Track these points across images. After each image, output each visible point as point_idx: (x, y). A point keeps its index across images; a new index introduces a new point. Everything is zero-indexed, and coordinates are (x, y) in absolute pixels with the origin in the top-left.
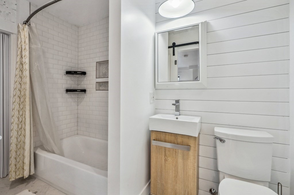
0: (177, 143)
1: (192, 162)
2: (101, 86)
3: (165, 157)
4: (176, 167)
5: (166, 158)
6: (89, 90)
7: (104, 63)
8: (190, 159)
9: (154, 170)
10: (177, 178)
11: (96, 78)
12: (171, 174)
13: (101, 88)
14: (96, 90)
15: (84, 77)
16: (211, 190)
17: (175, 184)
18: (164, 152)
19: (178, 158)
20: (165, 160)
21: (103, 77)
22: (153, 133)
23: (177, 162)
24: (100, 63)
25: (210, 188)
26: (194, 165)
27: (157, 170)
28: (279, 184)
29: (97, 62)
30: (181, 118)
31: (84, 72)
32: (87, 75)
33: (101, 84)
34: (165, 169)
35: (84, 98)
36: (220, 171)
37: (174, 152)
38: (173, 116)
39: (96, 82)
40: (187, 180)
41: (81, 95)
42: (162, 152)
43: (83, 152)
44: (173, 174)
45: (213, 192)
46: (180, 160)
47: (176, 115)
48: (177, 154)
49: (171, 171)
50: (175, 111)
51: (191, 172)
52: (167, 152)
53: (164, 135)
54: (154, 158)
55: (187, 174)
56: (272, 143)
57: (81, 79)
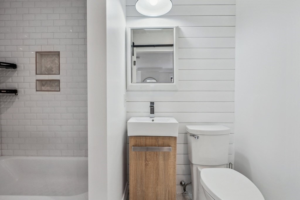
0: (158, 146)
1: (172, 161)
2: (43, 85)
3: (145, 162)
4: (157, 169)
5: (147, 162)
6: (23, 90)
7: (49, 55)
8: (171, 159)
9: (133, 179)
10: (158, 180)
11: (36, 74)
12: (152, 178)
13: (43, 88)
14: (37, 91)
15: (12, 71)
16: (181, 183)
17: (156, 186)
18: (144, 157)
19: (159, 160)
20: (145, 165)
21: (47, 73)
22: (132, 138)
23: (158, 164)
24: (41, 54)
25: (180, 181)
26: (174, 164)
27: (137, 177)
28: (231, 164)
29: (36, 52)
30: (157, 120)
31: (13, 64)
32: (18, 69)
33: (44, 83)
34: (146, 175)
35: (13, 102)
36: (193, 164)
37: (155, 155)
38: (149, 118)
39: (37, 80)
40: (168, 179)
41: (6, 97)
42: (142, 158)
43: (17, 180)
44: (154, 177)
45: (183, 183)
46: (161, 162)
47: (151, 117)
48: (158, 156)
49: (152, 175)
50: (150, 113)
51: (172, 171)
52: (148, 156)
53: (145, 140)
54: (133, 166)
55: (168, 174)
56: (229, 134)
57: (6, 74)
